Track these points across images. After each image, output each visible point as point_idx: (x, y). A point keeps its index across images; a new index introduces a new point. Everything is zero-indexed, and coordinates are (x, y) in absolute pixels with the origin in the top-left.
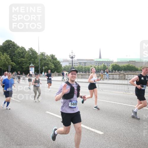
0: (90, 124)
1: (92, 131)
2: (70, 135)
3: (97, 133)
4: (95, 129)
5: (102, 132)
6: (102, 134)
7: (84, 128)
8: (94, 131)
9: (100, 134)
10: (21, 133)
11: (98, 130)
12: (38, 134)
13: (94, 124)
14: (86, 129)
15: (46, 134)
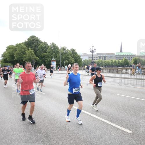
0: (116, 121)
1: (119, 129)
2: (96, 131)
3: (124, 131)
4: (122, 127)
5: (130, 130)
6: (131, 133)
7: (110, 125)
8: (121, 129)
9: (128, 133)
10: (47, 125)
11: (126, 128)
12: (63, 127)
13: (121, 121)
14: (112, 126)
15: (71, 128)
